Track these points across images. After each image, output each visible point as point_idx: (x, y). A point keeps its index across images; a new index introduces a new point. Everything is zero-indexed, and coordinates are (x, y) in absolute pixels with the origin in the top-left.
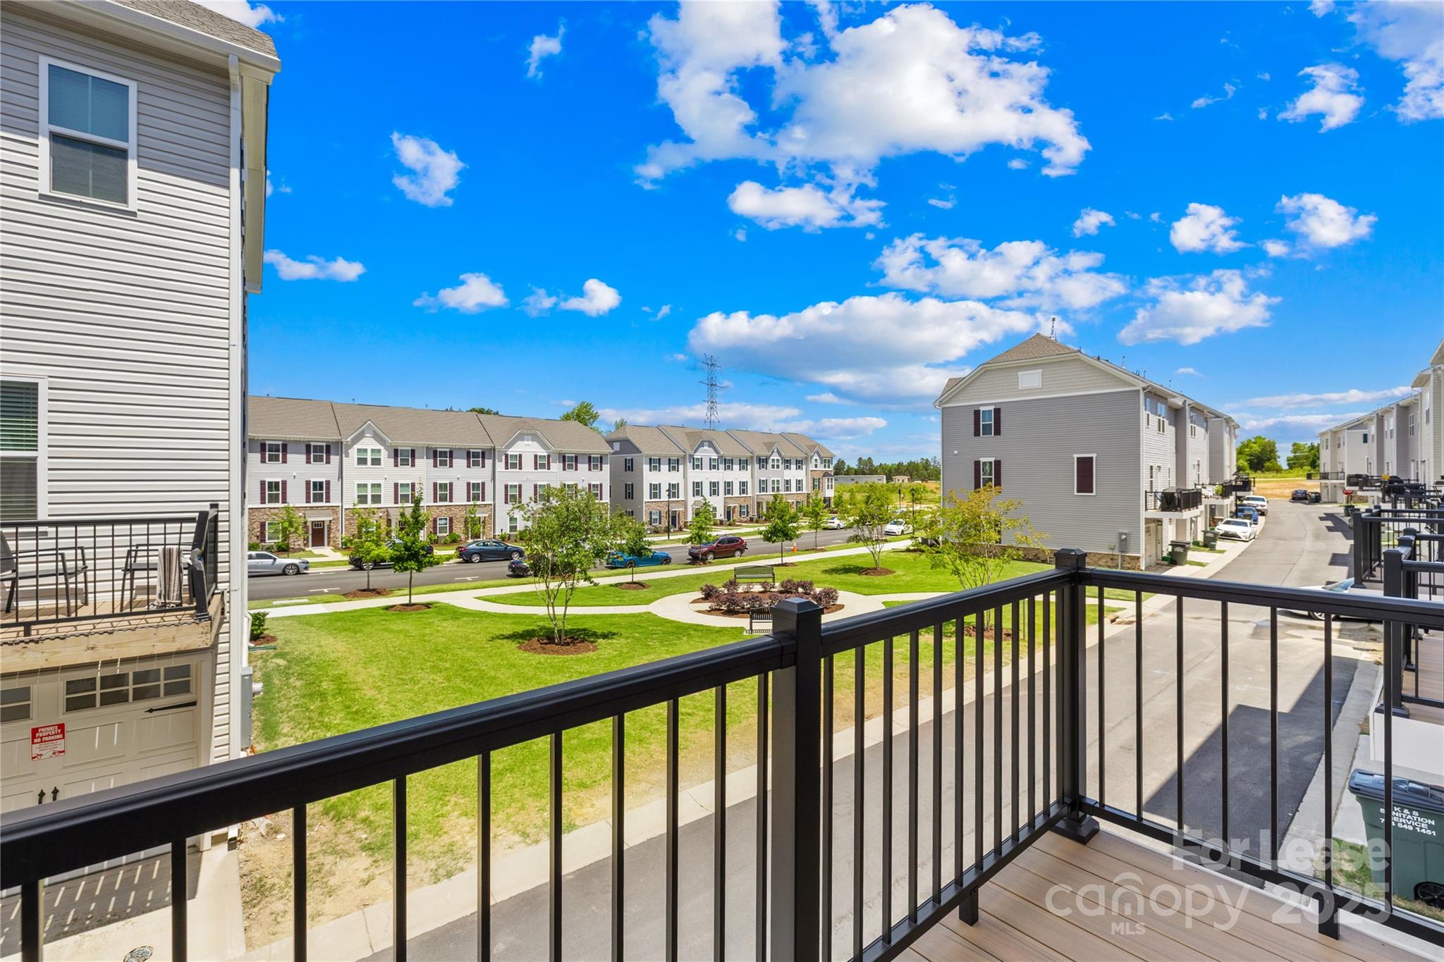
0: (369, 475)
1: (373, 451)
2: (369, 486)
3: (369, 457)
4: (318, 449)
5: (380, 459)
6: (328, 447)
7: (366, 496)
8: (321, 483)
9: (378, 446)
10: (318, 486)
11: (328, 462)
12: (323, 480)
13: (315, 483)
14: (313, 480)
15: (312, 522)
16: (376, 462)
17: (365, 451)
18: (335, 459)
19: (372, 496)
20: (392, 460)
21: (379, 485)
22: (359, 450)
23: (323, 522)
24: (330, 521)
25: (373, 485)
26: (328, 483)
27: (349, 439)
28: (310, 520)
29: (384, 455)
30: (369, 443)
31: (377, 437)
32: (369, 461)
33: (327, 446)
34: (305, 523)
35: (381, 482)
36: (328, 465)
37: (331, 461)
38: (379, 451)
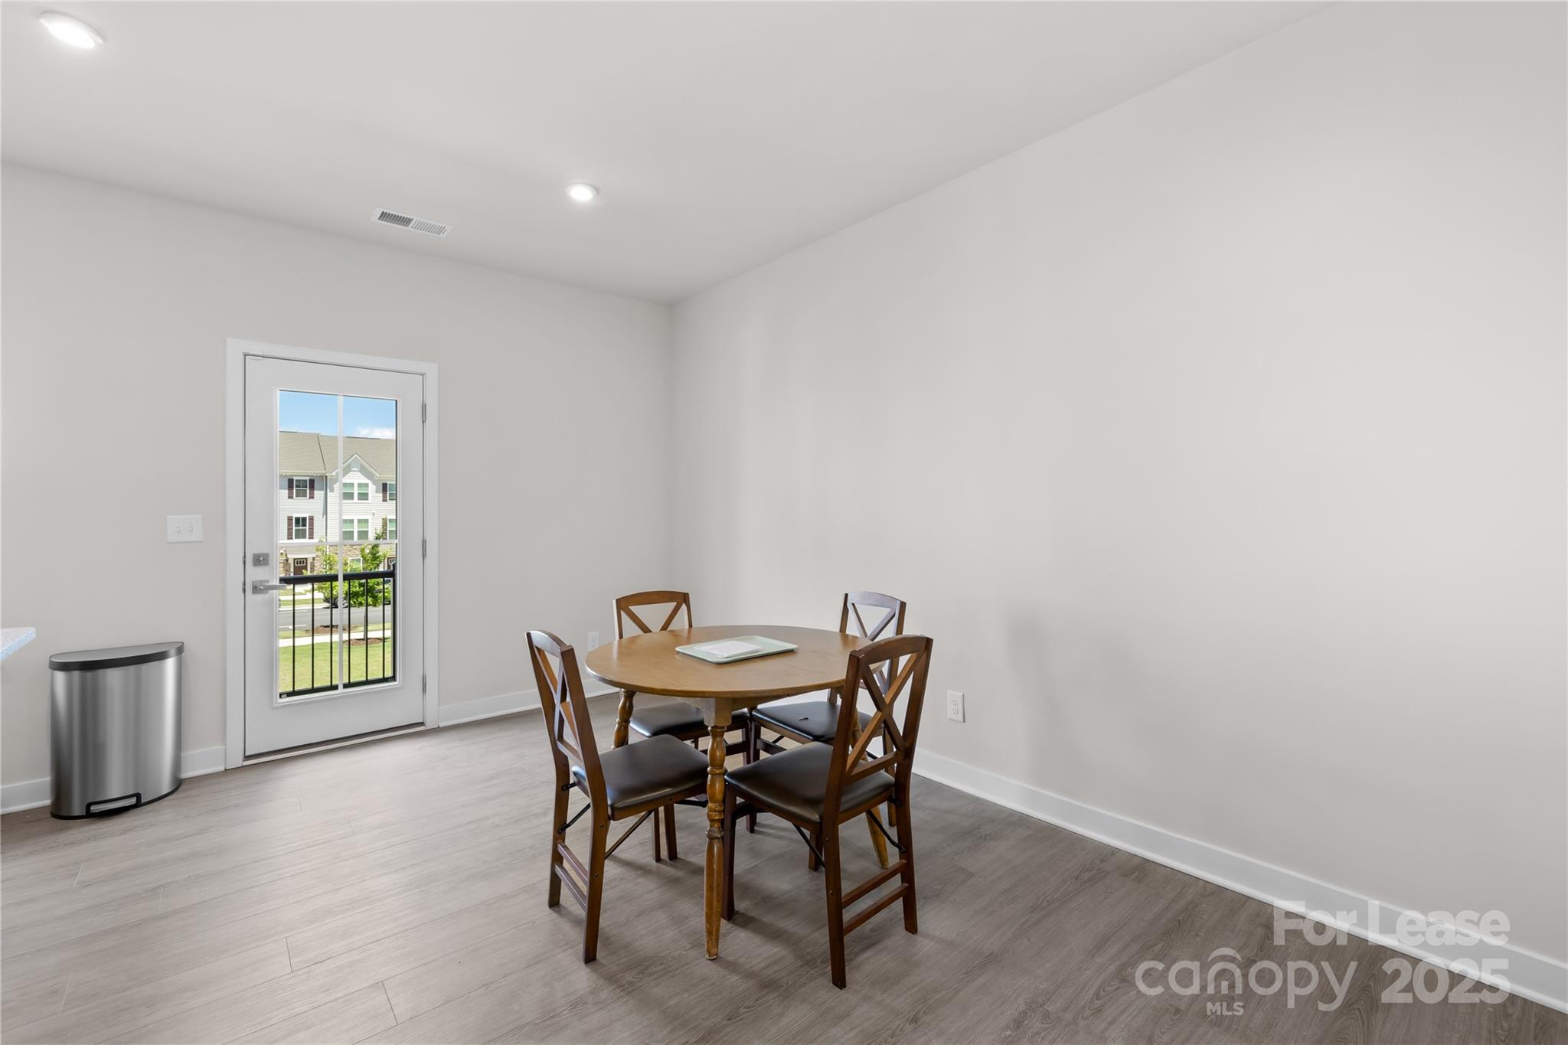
0: (355, 510)
1: (360, 485)
2: (356, 522)
3: (356, 491)
4: (301, 484)
5: (367, 494)
6: (312, 482)
7: (353, 532)
8: (304, 519)
9: (365, 480)
10: (300, 521)
11: (312, 497)
12: (307, 515)
13: (297, 520)
14: (295, 516)
15: (294, 559)
16: (364, 496)
17: (352, 485)
18: (319, 494)
19: (359, 532)
20: (381, 495)
21: (366, 521)
22: (345, 485)
23: (306, 559)
24: (314, 559)
25: (360, 521)
26: (312, 519)
27: (334, 474)
28: (291, 557)
29: (372, 489)
30: (356, 478)
31: (364, 471)
32: (356, 496)
33: (310, 480)
34: (287, 560)
35: (369, 517)
36: (311, 500)
37: (315, 495)
38: (366, 485)
